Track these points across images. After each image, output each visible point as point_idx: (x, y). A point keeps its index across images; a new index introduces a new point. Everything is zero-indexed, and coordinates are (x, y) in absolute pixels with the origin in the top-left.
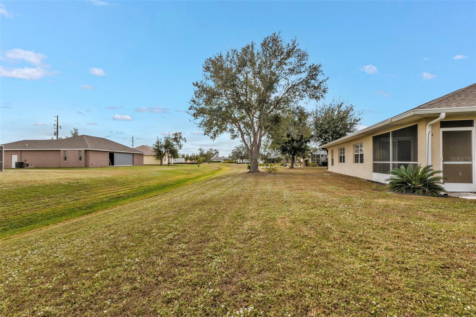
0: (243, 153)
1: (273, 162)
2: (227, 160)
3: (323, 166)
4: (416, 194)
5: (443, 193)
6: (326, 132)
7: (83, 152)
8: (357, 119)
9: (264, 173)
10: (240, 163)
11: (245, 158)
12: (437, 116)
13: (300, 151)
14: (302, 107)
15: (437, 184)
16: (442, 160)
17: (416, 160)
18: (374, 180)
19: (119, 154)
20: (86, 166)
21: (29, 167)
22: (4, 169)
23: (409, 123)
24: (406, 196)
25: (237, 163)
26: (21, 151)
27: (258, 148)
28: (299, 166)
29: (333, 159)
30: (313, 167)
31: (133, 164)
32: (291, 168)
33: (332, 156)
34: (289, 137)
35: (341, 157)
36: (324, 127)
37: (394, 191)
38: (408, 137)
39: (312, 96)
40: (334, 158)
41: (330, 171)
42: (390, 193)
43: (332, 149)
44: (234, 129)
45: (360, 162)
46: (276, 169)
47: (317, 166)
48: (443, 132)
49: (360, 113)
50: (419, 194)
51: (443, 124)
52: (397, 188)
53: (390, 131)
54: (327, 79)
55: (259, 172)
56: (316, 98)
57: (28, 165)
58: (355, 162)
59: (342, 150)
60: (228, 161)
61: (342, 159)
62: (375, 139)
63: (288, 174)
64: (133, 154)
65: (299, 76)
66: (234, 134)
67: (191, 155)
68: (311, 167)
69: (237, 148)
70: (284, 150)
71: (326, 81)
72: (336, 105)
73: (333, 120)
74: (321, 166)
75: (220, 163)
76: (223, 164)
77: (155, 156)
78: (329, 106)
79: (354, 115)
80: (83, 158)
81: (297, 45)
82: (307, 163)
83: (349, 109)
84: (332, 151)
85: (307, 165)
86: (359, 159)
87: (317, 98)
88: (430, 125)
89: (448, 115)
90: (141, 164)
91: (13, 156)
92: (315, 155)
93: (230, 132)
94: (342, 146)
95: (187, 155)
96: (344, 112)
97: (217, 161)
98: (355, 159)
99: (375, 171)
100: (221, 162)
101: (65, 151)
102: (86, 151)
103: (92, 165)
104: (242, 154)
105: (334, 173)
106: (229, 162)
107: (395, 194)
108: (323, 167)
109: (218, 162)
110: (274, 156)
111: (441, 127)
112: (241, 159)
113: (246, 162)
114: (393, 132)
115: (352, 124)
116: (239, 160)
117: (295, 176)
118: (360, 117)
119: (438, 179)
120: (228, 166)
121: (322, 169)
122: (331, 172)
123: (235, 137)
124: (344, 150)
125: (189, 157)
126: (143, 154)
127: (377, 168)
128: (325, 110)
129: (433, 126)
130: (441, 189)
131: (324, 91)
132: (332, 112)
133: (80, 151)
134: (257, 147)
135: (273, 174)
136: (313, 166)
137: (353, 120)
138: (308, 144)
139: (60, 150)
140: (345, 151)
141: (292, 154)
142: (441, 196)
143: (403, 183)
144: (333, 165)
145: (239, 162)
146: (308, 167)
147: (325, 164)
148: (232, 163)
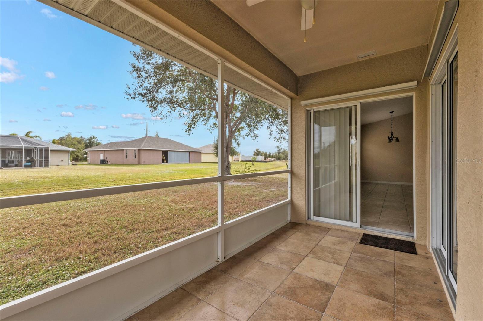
7: (137, 150)
19: (173, 153)
20: (139, 163)
21: (109, 163)
22: (50, 166)
26: (104, 151)
31: (189, 162)
57: (108, 162)
64: (189, 152)
67: (274, 152)
77: (215, 154)
80: (137, 156)
90: (199, 161)
91: (101, 154)
95: (270, 153)
101: (126, 150)
102: (139, 150)
103: (144, 162)
125: (272, 155)
126: (201, 152)
133: (135, 150)
139: (123, 150)
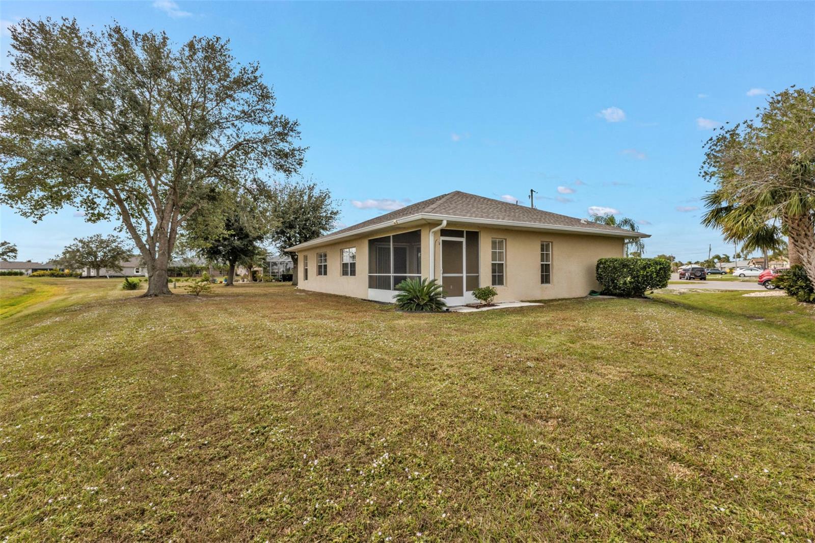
0: (100, 254)
1: (180, 275)
2: (46, 270)
3: (284, 281)
4: (424, 312)
5: (445, 308)
6: (291, 227)
8: (335, 211)
9: (183, 295)
10: (89, 277)
11: (105, 266)
12: (439, 223)
13: (246, 256)
14: (264, 181)
15: (438, 299)
16: (442, 272)
17: (419, 271)
18: (370, 299)
23: (413, 227)
24: (416, 314)
25: (81, 277)
27: (169, 247)
28: (241, 282)
29: (306, 270)
30: (268, 284)
32: (227, 285)
33: (306, 265)
34: (230, 230)
35: (320, 267)
36: (289, 218)
37: (403, 309)
38: (405, 244)
39: (279, 167)
40: (309, 268)
41: (302, 288)
42: (400, 313)
43: (306, 253)
44: (97, 200)
45: (351, 275)
46: (209, 288)
47: (274, 281)
48: (443, 241)
49: (339, 204)
50: (426, 311)
51: (444, 232)
52: (405, 306)
53: (391, 235)
54: (307, 148)
55: (172, 294)
56: (285, 171)
58: (343, 275)
59: (323, 257)
60: (48, 272)
61: (322, 270)
62: (371, 243)
63: (234, 296)
65: (259, 128)
66: (96, 212)
68: (262, 283)
69: (81, 241)
70: (213, 253)
71: (306, 150)
72: (306, 186)
73: (301, 208)
74: (280, 281)
75: (19, 277)
76: (30, 278)
78: (294, 185)
79: (332, 205)
81: (260, 77)
82: (254, 277)
83: (324, 195)
84: (306, 258)
85: (256, 280)
86: (349, 270)
87: (288, 171)
88: (433, 232)
89: (449, 223)
92: (269, 262)
93: (84, 205)
94: (322, 251)
96: (317, 199)
97: (6, 271)
98: (343, 271)
99: (371, 286)
100: (21, 274)
104: (96, 257)
105: (311, 291)
106: (52, 275)
107: (405, 314)
108: (282, 283)
109: (10, 274)
110: (182, 262)
111: (441, 235)
112: (94, 267)
113: (107, 275)
114: (393, 236)
115: (328, 218)
116: (85, 269)
117: (253, 299)
118: (339, 209)
119: (439, 294)
120: (52, 284)
121: (283, 286)
122: (304, 291)
123: (99, 219)
124: (325, 256)
127: (376, 283)
128: (289, 191)
129: (435, 233)
130: (444, 304)
131: (300, 164)
132: (301, 195)
134: (167, 245)
135: (203, 296)
136: (267, 281)
137: (329, 212)
138: (258, 244)
140: (327, 258)
141: (230, 260)
142: (444, 312)
143: (411, 299)
144: (307, 279)
145: (85, 274)
146: (257, 283)
147: (288, 277)
148: (63, 276)
